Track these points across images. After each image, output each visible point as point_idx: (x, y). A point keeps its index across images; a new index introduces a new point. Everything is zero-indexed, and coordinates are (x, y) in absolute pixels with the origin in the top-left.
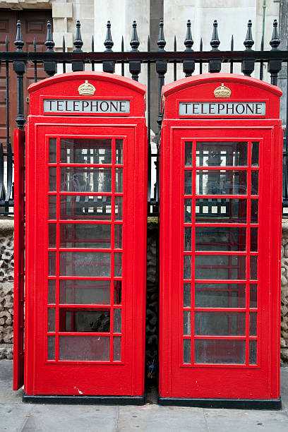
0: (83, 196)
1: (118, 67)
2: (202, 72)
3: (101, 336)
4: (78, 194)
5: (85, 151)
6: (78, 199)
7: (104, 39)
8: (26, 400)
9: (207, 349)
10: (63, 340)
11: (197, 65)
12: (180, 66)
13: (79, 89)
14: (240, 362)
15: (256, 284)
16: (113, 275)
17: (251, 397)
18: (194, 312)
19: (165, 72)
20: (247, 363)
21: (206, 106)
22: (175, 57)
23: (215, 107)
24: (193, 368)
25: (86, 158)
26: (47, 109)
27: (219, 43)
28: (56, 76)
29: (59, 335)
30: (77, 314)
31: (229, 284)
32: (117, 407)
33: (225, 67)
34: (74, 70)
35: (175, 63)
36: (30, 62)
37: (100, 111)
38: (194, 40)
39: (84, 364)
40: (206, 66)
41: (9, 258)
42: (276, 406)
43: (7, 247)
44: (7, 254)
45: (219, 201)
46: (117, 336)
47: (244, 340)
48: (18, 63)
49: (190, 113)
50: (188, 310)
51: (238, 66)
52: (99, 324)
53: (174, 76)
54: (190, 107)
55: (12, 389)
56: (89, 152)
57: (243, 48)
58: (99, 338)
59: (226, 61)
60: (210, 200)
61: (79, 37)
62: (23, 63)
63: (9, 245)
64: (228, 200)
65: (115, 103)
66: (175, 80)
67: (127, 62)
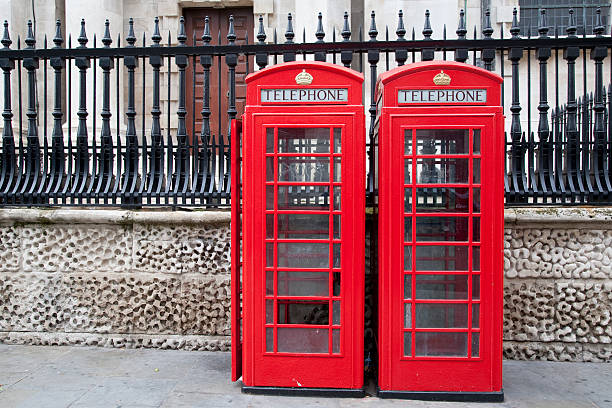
0: (295, 186)
1: (329, 57)
2: (415, 60)
3: (319, 328)
4: (290, 185)
5: (296, 142)
6: (290, 189)
7: (316, 30)
8: (246, 391)
9: (428, 341)
10: (281, 332)
11: (410, 54)
12: (392, 55)
13: (296, 78)
14: (462, 355)
15: (479, 274)
16: (332, 266)
17: (473, 389)
18: (414, 304)
19: (377, 61)
20: (469, 355)
21: (426, 94)
22: (387, 46)
23: (435, 94)
24: (414, 361)
25: (297, 149)
26: (264, 99)
27: (431, 32)
28: (267, 68)
29: (278, 328)
30: (291, 306)
31: (446, 275)
32: (337, 399)
33: (438, 56)
34: (285, 61)
35: (387, 52)
36: (242, 55)
37: (317, 100)
38: (406, 29)
39: (302, 356)
40: (418, 55)
41: (221, 250)
42: (499, 399)
43: (219, 239)
44: (220, 246)
45: (435, 191)
46: (336, 328)
47: (466, 332)
48: (230, 56)
49: (409, 100)
50: (409, 302)
51: (451, 55)
52: (312, 317)
53: (387, 66)
54: (409, 94)
55: (230, 379)
56: (301, 143)
57: (456, 37)
58: (317, 331)
59: (439, 50)
60: (425, 190)
61: (290, 29)
62: (235, 56)
63: (221, 237)
64: (444, 190)
65: (332, 91)
66: (388, 69)
67: (339, 52)
